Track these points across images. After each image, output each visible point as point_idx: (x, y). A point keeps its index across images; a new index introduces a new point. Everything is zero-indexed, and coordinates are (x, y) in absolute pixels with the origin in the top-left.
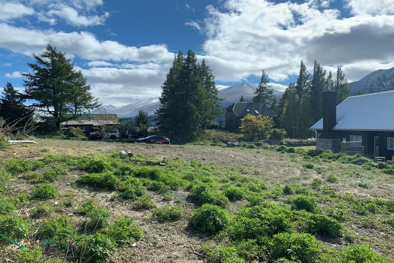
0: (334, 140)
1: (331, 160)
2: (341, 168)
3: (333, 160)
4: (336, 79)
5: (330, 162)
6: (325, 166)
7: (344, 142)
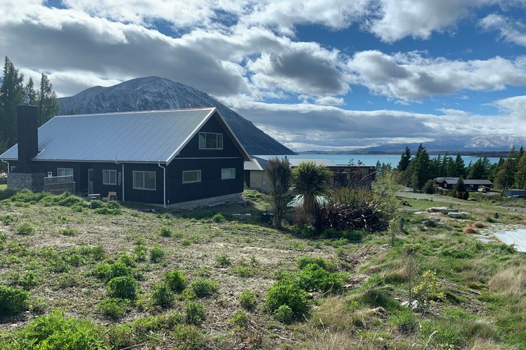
0: (34, 174)
1: (27, 203)
2: (41, 213)
3: (31, 204)
4: (40, 90)
5: (26, 206)
6: (18, 212)
7: (50, 176)
